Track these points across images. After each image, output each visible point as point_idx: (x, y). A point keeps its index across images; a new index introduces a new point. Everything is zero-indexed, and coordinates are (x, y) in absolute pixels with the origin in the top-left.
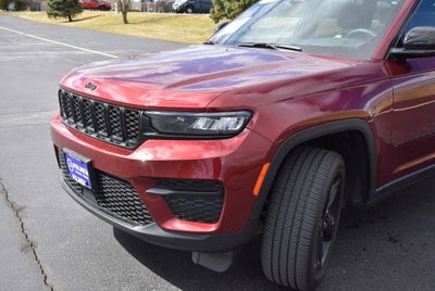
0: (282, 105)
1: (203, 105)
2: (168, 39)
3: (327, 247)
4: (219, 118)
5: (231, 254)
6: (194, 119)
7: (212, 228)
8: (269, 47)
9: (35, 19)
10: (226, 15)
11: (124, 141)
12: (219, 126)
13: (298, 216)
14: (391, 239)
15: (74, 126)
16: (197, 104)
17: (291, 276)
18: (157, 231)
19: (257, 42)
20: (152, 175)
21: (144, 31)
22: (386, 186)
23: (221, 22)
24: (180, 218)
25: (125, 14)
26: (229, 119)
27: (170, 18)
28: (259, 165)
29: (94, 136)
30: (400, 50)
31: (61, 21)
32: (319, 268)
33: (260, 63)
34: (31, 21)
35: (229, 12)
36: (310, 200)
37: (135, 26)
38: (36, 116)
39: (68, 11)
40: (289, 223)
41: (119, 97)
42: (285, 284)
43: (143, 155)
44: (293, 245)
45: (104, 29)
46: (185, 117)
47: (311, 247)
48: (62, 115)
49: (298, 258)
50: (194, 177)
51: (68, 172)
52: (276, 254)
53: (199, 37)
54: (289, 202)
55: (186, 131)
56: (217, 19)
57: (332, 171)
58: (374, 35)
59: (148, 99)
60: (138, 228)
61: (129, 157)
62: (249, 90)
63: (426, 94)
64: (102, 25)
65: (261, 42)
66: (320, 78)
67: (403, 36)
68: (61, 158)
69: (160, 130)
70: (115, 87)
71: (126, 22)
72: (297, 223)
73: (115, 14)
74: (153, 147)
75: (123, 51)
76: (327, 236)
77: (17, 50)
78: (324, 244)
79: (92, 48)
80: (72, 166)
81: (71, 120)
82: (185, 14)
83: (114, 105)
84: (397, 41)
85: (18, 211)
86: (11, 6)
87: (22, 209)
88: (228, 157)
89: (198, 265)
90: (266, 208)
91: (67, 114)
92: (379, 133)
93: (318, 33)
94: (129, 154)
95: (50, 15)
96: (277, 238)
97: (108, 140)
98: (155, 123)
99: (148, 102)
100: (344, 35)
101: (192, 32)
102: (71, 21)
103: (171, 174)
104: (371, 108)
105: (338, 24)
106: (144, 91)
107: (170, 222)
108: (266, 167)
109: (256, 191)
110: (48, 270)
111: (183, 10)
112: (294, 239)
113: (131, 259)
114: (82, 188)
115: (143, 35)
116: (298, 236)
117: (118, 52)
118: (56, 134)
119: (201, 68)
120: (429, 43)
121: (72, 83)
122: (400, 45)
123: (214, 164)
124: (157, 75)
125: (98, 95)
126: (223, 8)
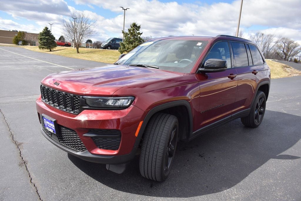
0: (150, 93)
1: (112, 93)
2: (99, 61)
3: (170, 160)
4: (119, 100)
5: (124, 165)
6: (107, 100)
7: (115, 153)
8: (144, 67)
9: (32, 49)
10: (126, 51)
11: (72, 110)
12: (119, 103)
13: (157, 146)
14: (200, 155)
15: (48, 103)
16: (109, 93)
17: (153, 175)
18: (88, 155)
19: (138, 64)
20: (87, 127)
21: (87, 57)
22: (197, 131)
23: (124, 54)
24: (100, 148)
25: (78, 48)
26: (124, 100)
27: (100, 51)
28: (138, 122)
29: (58, 108)
30: (203, 69)
31: (46, 51)
32: (167, 170)
33: (142, 73)
34: (30, 50)
35: (128, 49)
36: (162, 138)
37: (82, 55)
38: (30, 97)
39: (50, 46)
40: (152, 149)
41: (72, 89)
42: (151, 178)
43: (83, 117)
44: (154, 160)
45: (68, 56)
46: (103, 99)
47: (162, 161)
48: (42, 97)
49: (156, 166)
50: (107, 128)
51: (44, 126)
52: (146, 164)
53: (113, 60)
54: (152, 139)
55: (103, 106)
56: (122, 52)
57: (172, 125)
58: (192, 62)
59: (85, 90)
60: (79, 153)
61: (75, 118)
62: (134, 87)
63: (216, 89)
64: (66, 54)
65: (140, 64)
66: (169, 81)
67: (204, 63)
68: (41, 119)
69: (91, 105)
70: (69, 84)
71: (78, 52)
72: (156, 149)
73: (73, 48)
74: (87, 114)
75: (76, 66)
76: (170, 155)
77: (23, 65)
78: (169, 158)
79: (61, 64)
80: (47, 123)
81: (47, 100)
82: (107, 49)
83: (67, 93)
84: (201, 65)
85: (18, 145)
86: (20, 43)
87: (20, 144)
88: (123, 118)
89: (109, 171)
90: (141, 142)
91: (45, 97)
92: (194, 107)
93: (167, 60)
94: (75, 117)
95: (40, 48)
96: (147, 156)
97: (65, 110)
98: (88, 102)
99: (85, 92)
100: (178, 61)
101: (110, 58)
102: (51, 51)
103: (96, 127)
104: (190, 95)
105: (176, 56)
106: (84, 87)
107: (95, 150)
108: (141, 123)
109: (136, 134)
110: (33, 175)
111: (106, 47)
112: (154, 157)
113: (76, 168)
114: (51, 134)
115: (87, 59)
116: (157, 155)
117: (73, 66)
118: (39, 107)
119: (114, 75)
120: (215, 66)
121: (48, 82)
122: (203, 67)
123: (117, 122)
124: (92, 78)
125: (61, 88)
126: (125, 47)
